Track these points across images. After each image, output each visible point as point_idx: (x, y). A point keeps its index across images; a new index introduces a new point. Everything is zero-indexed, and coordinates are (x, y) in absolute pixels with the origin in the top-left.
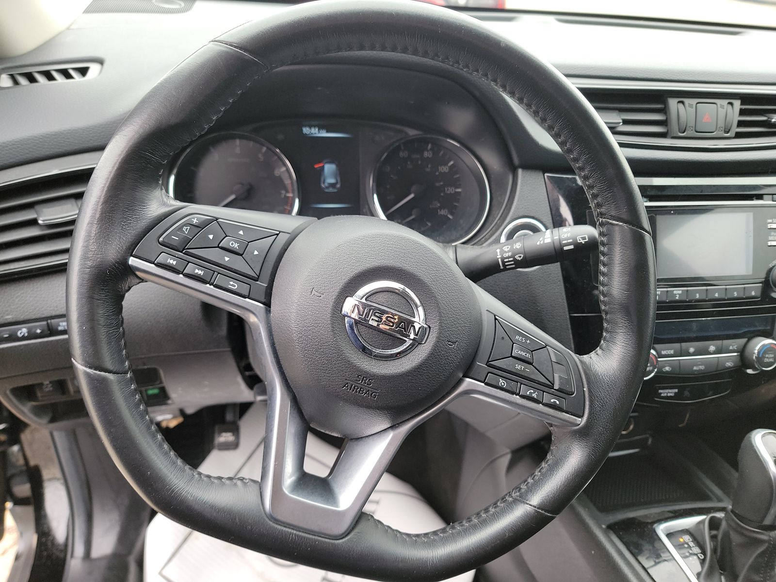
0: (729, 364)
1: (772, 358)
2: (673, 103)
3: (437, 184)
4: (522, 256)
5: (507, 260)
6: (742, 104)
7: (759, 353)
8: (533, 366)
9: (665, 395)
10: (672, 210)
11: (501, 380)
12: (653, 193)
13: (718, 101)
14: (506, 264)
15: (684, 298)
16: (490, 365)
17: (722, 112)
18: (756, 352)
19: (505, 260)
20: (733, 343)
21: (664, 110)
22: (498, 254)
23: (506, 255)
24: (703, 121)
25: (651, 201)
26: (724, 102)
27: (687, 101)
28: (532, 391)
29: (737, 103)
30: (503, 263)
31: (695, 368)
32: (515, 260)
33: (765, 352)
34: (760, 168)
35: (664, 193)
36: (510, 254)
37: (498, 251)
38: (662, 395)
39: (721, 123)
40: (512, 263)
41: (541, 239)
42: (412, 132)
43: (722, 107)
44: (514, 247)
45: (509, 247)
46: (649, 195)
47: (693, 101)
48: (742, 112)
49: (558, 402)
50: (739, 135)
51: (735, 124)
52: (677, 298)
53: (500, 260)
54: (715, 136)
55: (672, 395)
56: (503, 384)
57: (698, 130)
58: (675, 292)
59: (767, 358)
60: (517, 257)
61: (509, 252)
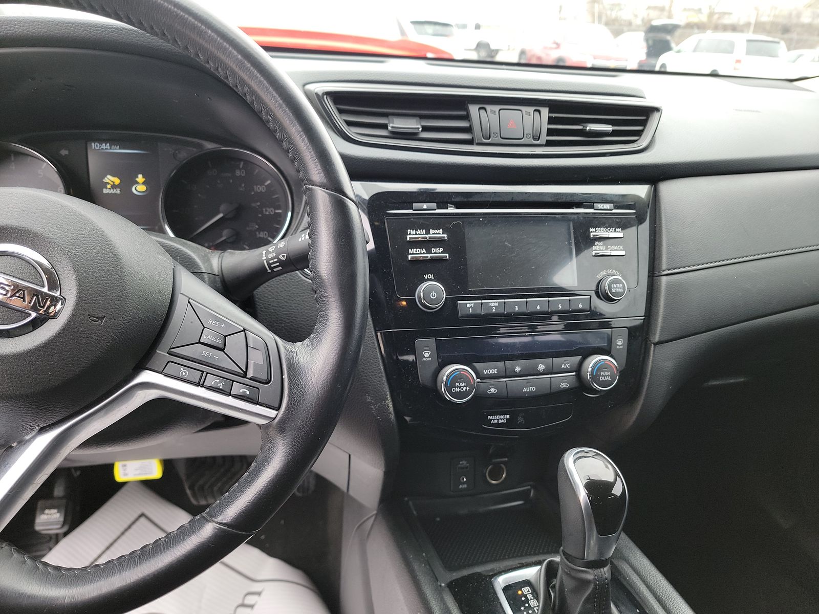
0: (564, 385)
1: (608, 376)
2: (473, 109)
3: (253, 205)
4: (286, 255)
5: (272, 261)
6: (550, 112)
7: (592, 371)
8: (224, 352)
9: (496, 421)
10: (481, 217)
11: (182, 369)
12: (458, 199)
13: (524, 109)
14: (272, 266)
15: (501, 311)
16: (171, 353)
17: (528, 120)
18: (590, 370)
19: (271, 262)
20: (565, 361)
21: (467, 117)
22: (264, 256)
23: (271, 256)
24: (508, 127)
25: (457, 207)
26: (531, 109)
27: (489, 108)
28: (218, 381)
29: (545, 111)
30: (269, 265)
31: (525, 390)
32: (280, 261)
33: (599, 370)
34: (576, 176)
35: (471, 200)
36: (274, 254)
37: (264, 252)
38: (492, 422)
39: (528, 130)
40: (278, 264)
41: (303, 236)
42: (210, 146)
43: (529, 114)
44: (279, 247)
45: (275, 247)
46: (454, 202)
47: (496, 108)
48: (551, 121)
49: (248, 393)
50: (549, 144)
51: (544, 132)
52: (494, 311)
53: (265, 261)
54: (522, 143)
55: (505, 421)
56: (184, 374)
57: (503, 137)
58: (490, 304)
59: (603, 376)
60: (280, 257)
61: (273, 252)
